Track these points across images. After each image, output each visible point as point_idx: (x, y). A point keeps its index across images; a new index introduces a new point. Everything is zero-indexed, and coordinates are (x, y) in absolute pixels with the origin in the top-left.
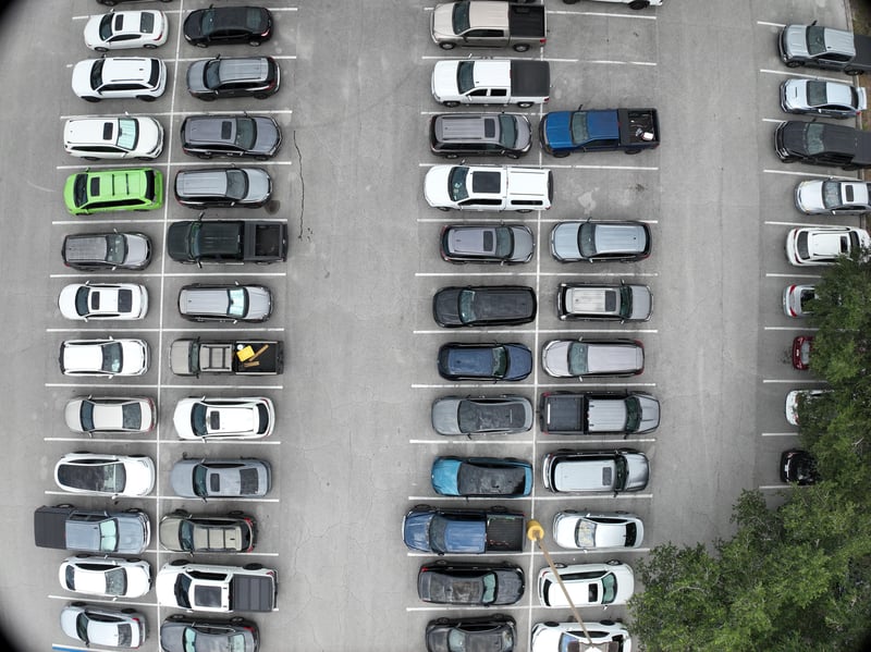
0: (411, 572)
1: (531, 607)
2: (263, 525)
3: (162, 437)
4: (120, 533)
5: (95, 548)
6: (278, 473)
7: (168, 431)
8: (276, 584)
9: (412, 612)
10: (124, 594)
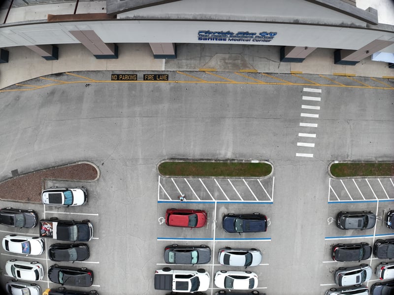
9: (97, 262)
10: (226, 277)
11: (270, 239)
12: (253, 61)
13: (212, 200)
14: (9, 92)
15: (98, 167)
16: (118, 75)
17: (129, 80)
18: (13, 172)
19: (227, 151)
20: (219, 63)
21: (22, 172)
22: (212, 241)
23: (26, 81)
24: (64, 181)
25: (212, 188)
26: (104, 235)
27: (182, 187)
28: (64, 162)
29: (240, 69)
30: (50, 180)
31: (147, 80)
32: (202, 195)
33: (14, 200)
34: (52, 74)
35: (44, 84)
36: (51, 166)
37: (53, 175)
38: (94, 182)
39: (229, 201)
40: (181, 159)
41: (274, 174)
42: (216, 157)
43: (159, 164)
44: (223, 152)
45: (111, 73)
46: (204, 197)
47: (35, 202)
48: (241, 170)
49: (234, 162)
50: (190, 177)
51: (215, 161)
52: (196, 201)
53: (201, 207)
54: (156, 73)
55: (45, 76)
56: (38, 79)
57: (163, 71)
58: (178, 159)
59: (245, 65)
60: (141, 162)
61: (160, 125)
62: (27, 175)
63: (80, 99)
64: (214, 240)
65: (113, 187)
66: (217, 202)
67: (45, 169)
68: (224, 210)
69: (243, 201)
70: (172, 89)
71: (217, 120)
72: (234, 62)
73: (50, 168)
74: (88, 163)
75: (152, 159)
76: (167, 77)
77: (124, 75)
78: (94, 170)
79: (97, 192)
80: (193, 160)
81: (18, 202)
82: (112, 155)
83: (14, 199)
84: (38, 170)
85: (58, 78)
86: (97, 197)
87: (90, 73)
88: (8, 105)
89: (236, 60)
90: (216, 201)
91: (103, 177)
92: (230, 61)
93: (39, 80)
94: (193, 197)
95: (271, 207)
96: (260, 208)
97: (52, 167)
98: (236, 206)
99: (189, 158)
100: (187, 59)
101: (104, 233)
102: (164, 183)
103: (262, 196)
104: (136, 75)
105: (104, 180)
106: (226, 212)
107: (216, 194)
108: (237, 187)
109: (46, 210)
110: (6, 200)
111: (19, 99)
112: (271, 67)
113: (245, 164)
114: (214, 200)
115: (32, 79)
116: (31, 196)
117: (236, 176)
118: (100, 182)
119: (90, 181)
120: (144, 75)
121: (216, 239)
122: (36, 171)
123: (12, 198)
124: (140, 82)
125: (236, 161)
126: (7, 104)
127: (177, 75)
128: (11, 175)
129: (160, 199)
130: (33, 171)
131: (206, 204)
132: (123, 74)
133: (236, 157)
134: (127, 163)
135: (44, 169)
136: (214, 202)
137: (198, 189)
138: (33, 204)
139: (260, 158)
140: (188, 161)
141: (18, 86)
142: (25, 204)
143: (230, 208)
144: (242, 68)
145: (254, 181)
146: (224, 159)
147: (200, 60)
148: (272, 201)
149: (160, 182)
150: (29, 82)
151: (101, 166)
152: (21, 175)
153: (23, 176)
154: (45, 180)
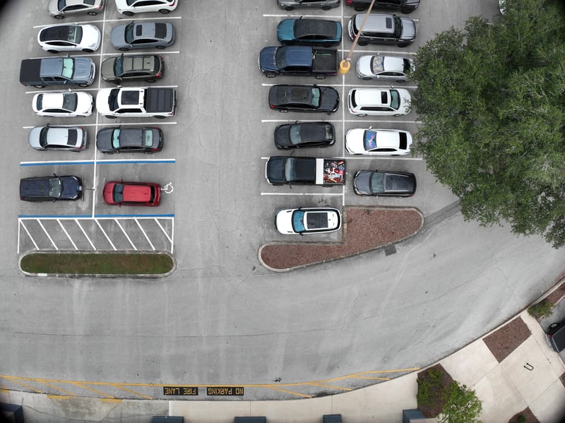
0: (265, 96)
1: (344, 121)
2: (168, 67)
3: (107, 18)
4: (76, 67)
5: (59, 75)
6: (179, 36)
7: (111, 15)
8: (175, 100)
9: (265, 123)
10: (75, 110)
11: (22, 165)
12: (54, 410)
13: (98, 220)
14: (400, 368)
15: (261, 264)
16: (234, 394)
17: (219, 388)
18: (394, 252)
19: (81, 289)
20: (97, 409)
21: (378, 252)
22: (98, 161)
23: (372, 384)
24: (312, 242)
25: (98, 236)
26: (253, 163)
27: (140, 238)
28: (313, 270)
29: (70, 400)
30: (333, 243)
31: (193, 388)
32: (113, 226)
33: (392, 209)
34: (333, 394)
35: (344, 381)
36: (333, 263)
37: (329, 251)
38: (266, 242)
39: (76, 219)
40: (142, 278)
41: (18, 258)
42: (94, 281)
43: (172, 271)
44: (86, 288)
45: (244, 397)
46: (109, 224)
47: (356, 208)
48: (59, 263)
49: (70, 275)
50: (128, 253)
51: (95, 276)
52: (119, 218)
53: (115, 209)
54: (181, 397)
55: (342, 393)
56: (353, 388)
57: (172, 399)
58: (146, 278)
59: (64, 405)
60: (199, 273)
61: (172, 326)
62: (371, 248)
63: (288, 361)
64: (95, 161)
65: (238, 236)
66: (91, 216)
67: (341, 259)
68: (83, 205)
69: (58, 219)
70: (158, 375)
71: (95, 332)
72: (78, 410)
73: (334, 260)
74: (275, 270)
75: (183, 277)
76: (165, 391)
77: (225, 395)
78: (266, 260)
79: (263, 228)
80: (125, 277)
81: (386, 207)
82: (241, 281)
83: (392, 211)
84: (352, 256)
85: (322, 390)
86: (263, 220)
87: (276, 397)
88: (401, 349)
89: (75, 412)
90: (93, 218)
91: (254, 249)
92: (82, 410)
93: (352, 386)
94: (124, 223)
95: (21, 211)
96: (34, 209)
97: (330, 261)
98: (67, 211)
99: (131, 279)
100: (139, 415)
101: (253, 166)
102: (165, 244)
103: (32, 226)
104: (208, 394)
105: (252, 246)
106: (79, 203)
107: (93, 229)
108: (65, 239)
109: (341, 197)
110: (407, 209)
111: (384, 359)
112: (32, 400)
113: (54, 273)
114: (96, 219)
115: (364, 387)
116: (364, 218)
117: (67, 255)
118: (259, 241)
119: (273, 243)
120: (197, 394)
121: (93, 163)
122: (357, 255)
123: (396, 213)
124: (202, 384)
125: (67, 275)
126: (402, 351)
127: (152, 394)
128: (397, 246)
129: (171, 220)
130: (361, 255)
131: (107, 214)
132: (228, 396)
133: (68, 280)
134: (218, 272)
136: (95, 216)
137: (118, 236)
138: (362, 206)
139: (36, 280)
140: (132, 275)
141: (385, 377)
142: (375, 204)
143: (75, 209)
144: (68, 401)
145: (44, 247)
146: (84, 278)
147: (122, 414)
148: (20, 220)
149: (170, 244)
150: (368, 383)
151: (257, 266)
152: (379, 248)
153: (378, 247)
154: (342, 243)
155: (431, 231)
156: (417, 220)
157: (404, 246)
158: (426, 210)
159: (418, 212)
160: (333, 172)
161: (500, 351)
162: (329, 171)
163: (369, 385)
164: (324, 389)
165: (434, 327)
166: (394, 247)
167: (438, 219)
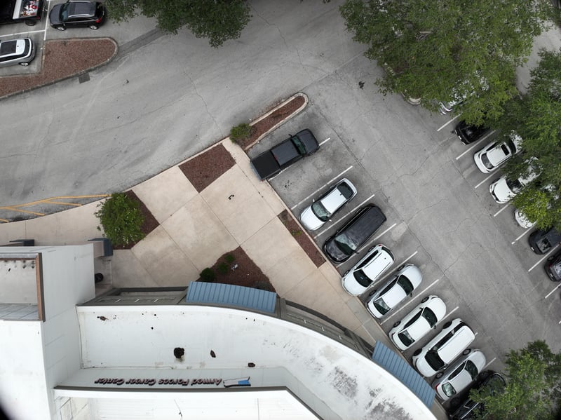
14: (91, 194)
18: (88, 79)
21: (73, 80)
23: (65, 210)
28: (14, 99)
30: (32, 74)
33: (87, 40)
34: (28, 219)
35: (37, 205)
36: (32, 92)
37: (28, 81)
47: (55, 41)
55: (36, 217)
56: (46, 212)
62: (65, 77)
67: (38, 88)
73: (32, 90)
83: (87, 42)
84: (48, 85)
88: (92, 174)
93: (45, 210)
97: (29, 91)
109: (43, 33)
110: (101, 39)
111: (77, 182)
115: (56, 212)
116: (61, 49)
122: (52, 83)
123: (91, 43)
126: (93, 176)
128: (90, 74)
130: (56, 84)
135: (40, 87)
138: (59, 39)
141: (77, 203)
142: (73, 36)
150: (61, 208)
152: (73, 77)
153: (71, 75)
154: (39, 73)
155: (125, 59)
156: (110, 48)
157: (98, 73)
158: (121, 39)
159: (112, 41)
160: (31, 9)
161: (199, 179)
162: (27, 8)
163: (62, 211)
164: (19, 214)
165: (126, 152)
166: (88, 75)
167: (133, 47)
